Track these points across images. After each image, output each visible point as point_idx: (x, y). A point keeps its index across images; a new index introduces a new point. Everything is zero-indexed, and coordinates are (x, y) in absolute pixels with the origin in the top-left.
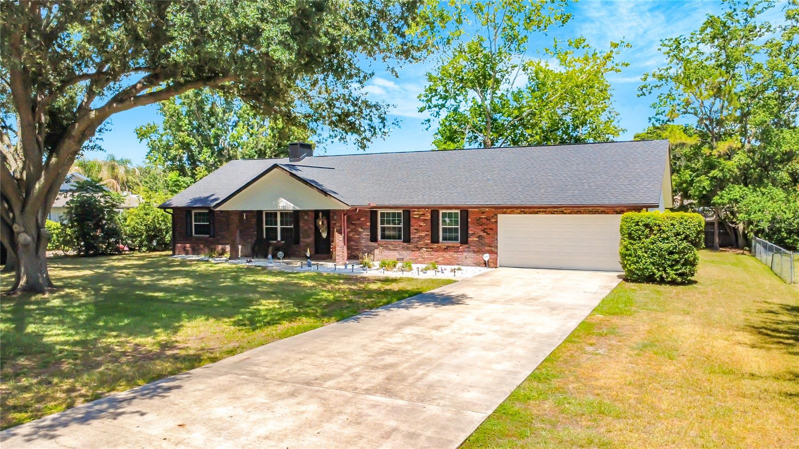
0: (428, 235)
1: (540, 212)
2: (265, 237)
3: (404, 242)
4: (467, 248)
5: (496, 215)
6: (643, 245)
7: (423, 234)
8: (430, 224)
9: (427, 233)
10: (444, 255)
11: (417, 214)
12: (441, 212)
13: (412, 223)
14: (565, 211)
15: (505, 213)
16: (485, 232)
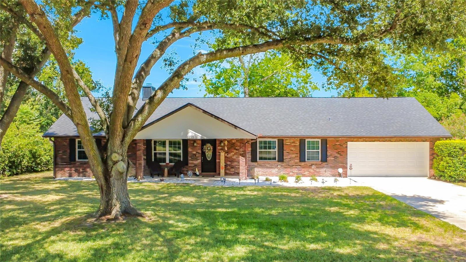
0: (297, 156)
1: (376, 140)
2: (153, 160)
3: (278, 161)
4: (326, 164)
5: (347, 142)
6: (459, 160)
7: (294, 156)
8: (299, 149)
9: (297, 155)
10: (310, 170)
11: (289, 142)
12: (306, 140)
13: (284, 148)
14: (392, 140)
15: (352, 141)
16: (339, 154)
